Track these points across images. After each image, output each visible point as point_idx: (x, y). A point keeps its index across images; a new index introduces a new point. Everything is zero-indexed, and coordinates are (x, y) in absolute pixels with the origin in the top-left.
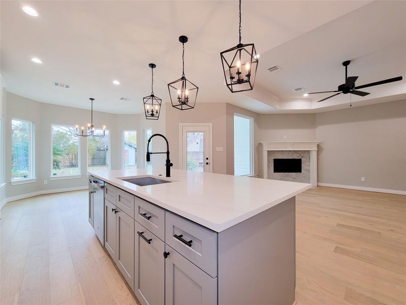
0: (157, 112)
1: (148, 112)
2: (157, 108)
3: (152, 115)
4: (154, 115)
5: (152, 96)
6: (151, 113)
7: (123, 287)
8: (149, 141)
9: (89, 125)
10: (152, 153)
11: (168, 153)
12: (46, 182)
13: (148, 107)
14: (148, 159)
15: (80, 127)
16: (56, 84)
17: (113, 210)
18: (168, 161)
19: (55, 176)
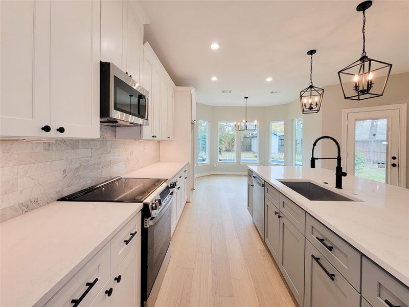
0: (317, 105)
1: (305, 106)
2: (316, 99)
3: (311, 108)
4: (312, 108)
5: (311, 87)
6: (308, 107)
7: (287, 296)
8: (315, 145)
9: (244, 121)
10: (317, 159)
11: (339, 159)
12: (215, 166)
13: (305, 100)
14: (313, 165)
15: (237, 123)
16: (224, 92)
17: (276, 213)
18: (339, 169)
19: (220, 161)
